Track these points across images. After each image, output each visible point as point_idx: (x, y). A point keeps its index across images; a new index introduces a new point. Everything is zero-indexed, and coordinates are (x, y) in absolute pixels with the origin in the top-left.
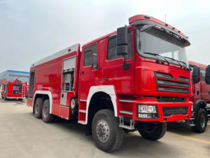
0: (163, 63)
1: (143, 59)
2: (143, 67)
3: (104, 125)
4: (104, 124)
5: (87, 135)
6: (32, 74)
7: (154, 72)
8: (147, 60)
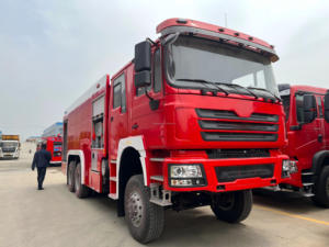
0: (214, 94)
1: (176, 90)
2: (177, 103)
3: (136, 200)
4: (136, 198)
5: (119, 216)
6: (65, 125)
7: (196, 109)
8: (181, 91)
